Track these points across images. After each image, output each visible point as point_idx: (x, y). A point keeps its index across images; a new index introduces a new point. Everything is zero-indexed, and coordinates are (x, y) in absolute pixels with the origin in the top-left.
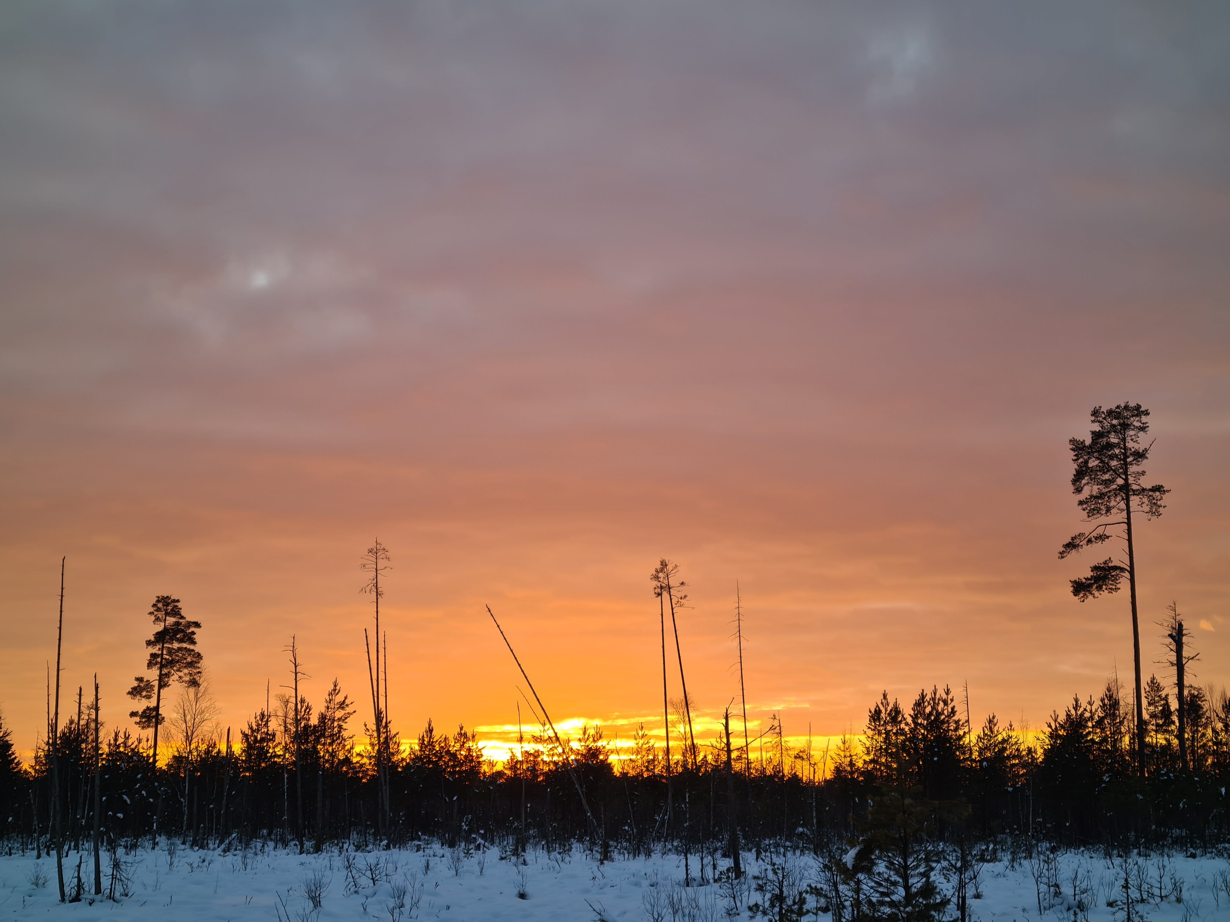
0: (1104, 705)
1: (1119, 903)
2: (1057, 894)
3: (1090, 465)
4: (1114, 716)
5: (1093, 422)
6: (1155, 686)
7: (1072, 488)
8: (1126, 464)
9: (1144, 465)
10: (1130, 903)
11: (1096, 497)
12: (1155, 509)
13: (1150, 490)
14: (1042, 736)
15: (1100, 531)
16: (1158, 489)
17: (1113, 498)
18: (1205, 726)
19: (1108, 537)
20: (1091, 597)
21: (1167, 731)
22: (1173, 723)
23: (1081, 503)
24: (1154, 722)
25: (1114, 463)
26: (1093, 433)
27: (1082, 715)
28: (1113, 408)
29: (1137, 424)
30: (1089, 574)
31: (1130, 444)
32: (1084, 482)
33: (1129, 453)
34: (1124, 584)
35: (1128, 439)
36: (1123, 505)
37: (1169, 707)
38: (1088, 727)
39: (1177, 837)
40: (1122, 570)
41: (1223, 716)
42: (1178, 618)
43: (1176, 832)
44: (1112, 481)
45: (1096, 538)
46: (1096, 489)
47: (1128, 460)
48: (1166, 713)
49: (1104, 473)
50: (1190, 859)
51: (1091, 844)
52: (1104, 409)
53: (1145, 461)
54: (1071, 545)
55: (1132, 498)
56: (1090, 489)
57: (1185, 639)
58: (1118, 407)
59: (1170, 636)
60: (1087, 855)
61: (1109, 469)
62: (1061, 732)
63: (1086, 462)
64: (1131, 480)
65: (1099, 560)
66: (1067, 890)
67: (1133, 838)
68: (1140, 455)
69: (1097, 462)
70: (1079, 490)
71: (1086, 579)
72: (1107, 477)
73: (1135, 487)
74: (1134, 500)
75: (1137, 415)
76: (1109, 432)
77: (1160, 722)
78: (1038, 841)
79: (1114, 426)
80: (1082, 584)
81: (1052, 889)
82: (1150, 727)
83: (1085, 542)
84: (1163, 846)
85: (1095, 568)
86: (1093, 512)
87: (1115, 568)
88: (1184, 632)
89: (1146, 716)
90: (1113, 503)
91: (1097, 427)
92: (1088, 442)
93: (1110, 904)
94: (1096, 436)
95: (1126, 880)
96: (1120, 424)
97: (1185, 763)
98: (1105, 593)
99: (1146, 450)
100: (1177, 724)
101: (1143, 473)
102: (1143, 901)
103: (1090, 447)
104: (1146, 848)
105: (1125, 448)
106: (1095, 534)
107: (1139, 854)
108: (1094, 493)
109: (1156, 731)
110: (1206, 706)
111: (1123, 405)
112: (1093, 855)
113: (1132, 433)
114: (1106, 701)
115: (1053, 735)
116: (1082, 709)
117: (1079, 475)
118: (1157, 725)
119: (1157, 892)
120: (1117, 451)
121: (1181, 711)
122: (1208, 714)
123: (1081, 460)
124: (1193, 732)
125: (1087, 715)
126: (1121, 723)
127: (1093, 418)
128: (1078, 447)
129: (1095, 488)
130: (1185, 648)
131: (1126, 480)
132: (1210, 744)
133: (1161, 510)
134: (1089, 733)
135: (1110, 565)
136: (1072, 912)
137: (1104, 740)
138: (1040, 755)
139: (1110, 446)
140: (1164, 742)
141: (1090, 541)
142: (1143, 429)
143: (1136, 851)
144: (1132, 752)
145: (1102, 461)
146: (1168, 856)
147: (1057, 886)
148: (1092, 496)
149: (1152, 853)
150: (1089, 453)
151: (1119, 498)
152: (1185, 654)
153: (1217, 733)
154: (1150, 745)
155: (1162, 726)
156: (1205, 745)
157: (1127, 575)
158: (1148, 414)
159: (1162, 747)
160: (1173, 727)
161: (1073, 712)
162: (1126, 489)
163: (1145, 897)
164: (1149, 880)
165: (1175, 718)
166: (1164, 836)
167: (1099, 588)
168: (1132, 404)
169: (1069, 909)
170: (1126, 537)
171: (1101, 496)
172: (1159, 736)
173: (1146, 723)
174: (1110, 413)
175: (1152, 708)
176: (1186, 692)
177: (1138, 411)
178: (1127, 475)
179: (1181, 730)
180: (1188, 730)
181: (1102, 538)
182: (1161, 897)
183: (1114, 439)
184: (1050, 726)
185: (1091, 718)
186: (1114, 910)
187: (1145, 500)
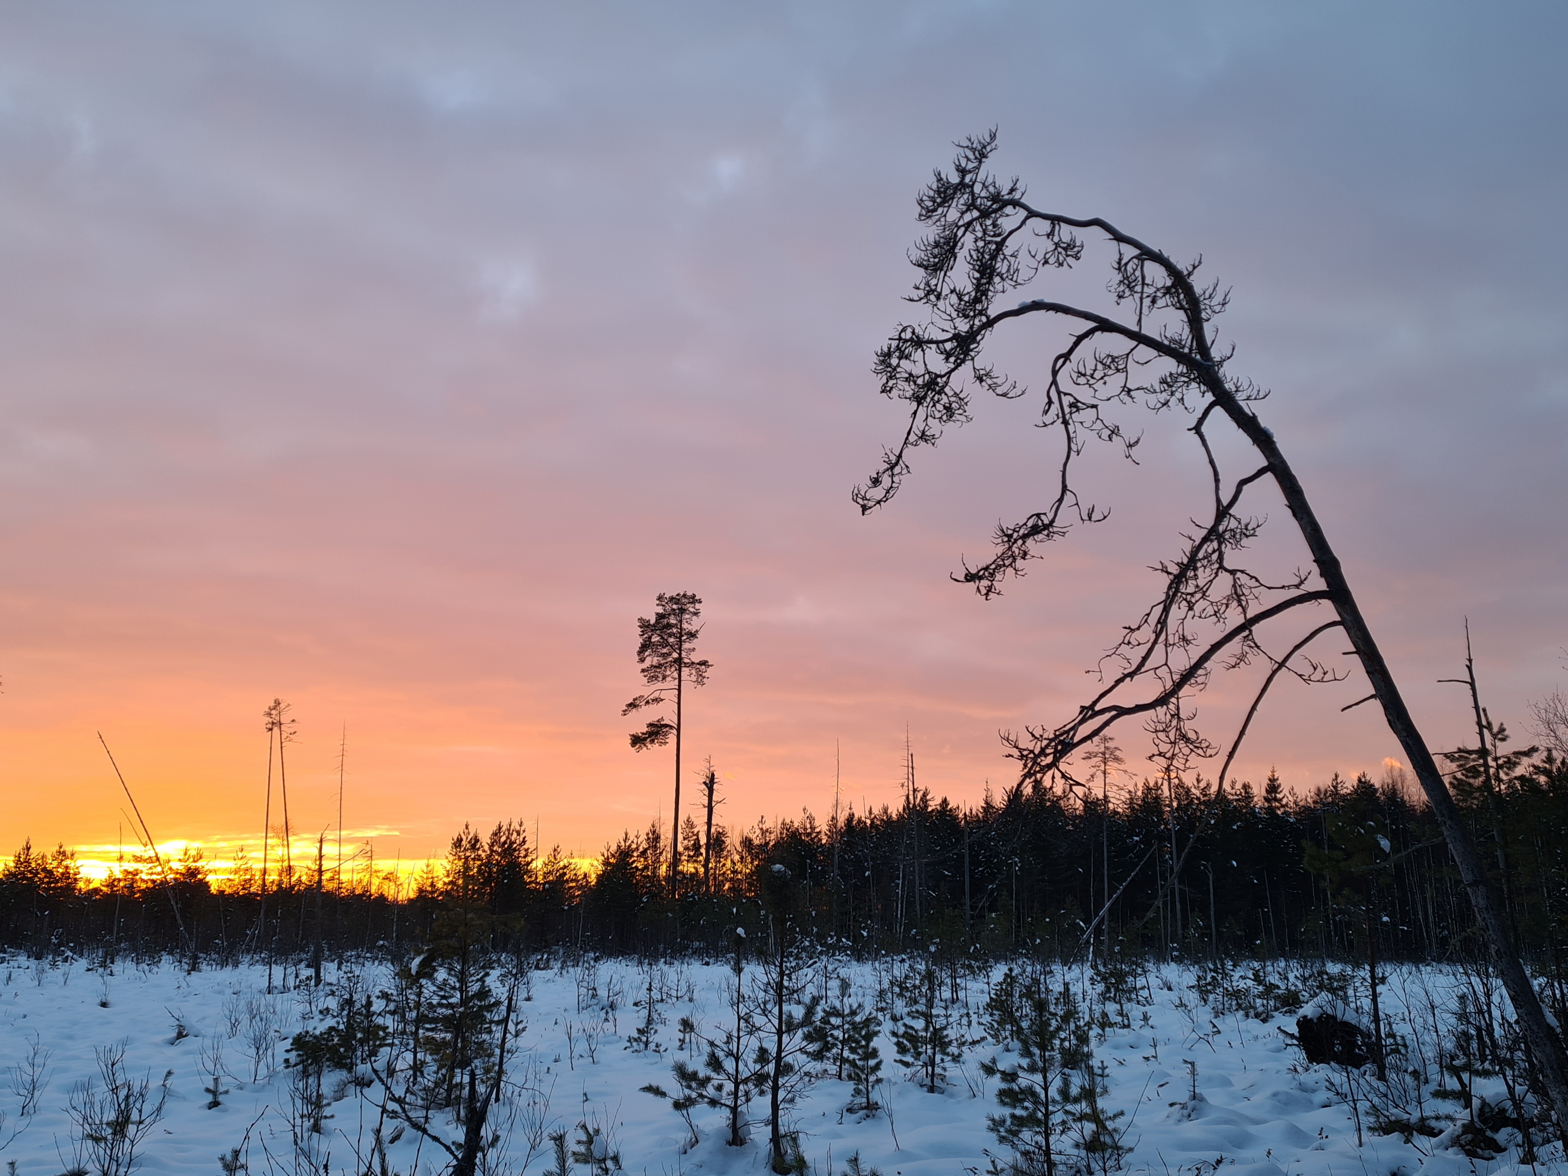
0: (649, 838)
1: (643, 1003)
2: (594, 996)
3: (653, 640)
4: (655, 847)
5: (658, 605)
6: (690, 824)
7: (637, 658)
8: (681, 641)
9: (694, 643)
10: (651, 1003)
11: (655, 667)
12: (700, 679)
13: (698, 664)
14: (595, 863)
15: (656, 695)
16: (704, 663)
17: (668, 669)
18: (726, 858)
19: (662, 700)
20: (645, 748)
21: (696, 861)
22: (701, 854)
23: (643, 671)
24: (686, 853)
25: (671, 640)
26: (657, 614)
27: (630, 846)
28: (674, 595)
29: (692, 610)
30: (645, 730)
31: (685, 626)
32: (647, 653)
33: (683, 632)
34: (672, 738)
35: (684, 621)
36: (676, 675)
37: (699, 841)
38: (633, 856)
39: (696, 949)
40: (671, 727)
41: (740, 850)
42: (712, 769)
43: (696, 944)
44: (669, 654)
45: (653, 700)
46: (655, 660)
47: (683, 638)
48: (697, 846)
49: (664, 647)
50: (705, 967)
51: (628, 954)
52: (667, 596)
53: (696, 640)
54: (633, 705)
55: (683, 669)
56: (651, 660)
57: (715, 786)
58: (678, 595)
59: (705, 783)
60: (624, 963)
61: (668, 644)
62: (611, 861)
63: (650, 638)
64: (684, 654)
65: (654, 719)
66: (602, 993)
67: (661, 950)
68: (692, 635)
69: (658, 638)
70: (642, 660)
71: (643, 734)
72: (665, 651)
73: (686, 661)
74: (685, 671)
75: (692, 603)
76: (669, 615)
77: (692, 853)
78: (586, 951)
79: (674, 610)
80: (639, 737)
81: (590, 992)
82: (683, 858)
83: (644, 703)
84: (685, 955)
85: (650, 725)
86: (652, 679)
87: (666, 726)
88: (716, 780)
89: (680, 848)
90: (668, 673)
91: (660, 610)
92: (653, 621)
93: (636, 1004)
94: (660, 616)
95: (650, 983)
96: (679, 609)
97: (708, 887)
98: (656, 746)
99: (697, 631)
100: (704, 855)
101: (694, 649)
102: (662, 1000)
103: (654, 625)
104: (672, 957)
105: (681, 629)
106: (652, 697)
107: (665, 963)
108: (654, 664)
109: (688, 861)
110: (728, 841)
111: (682, 594)
112: (629, 963)
113: (687, 616)
114: (650, 835)
115: (606, 863)
116: (630, 842)
117: (644, 648)
118: (689, 856)
119: (674, 993)
120: (675, 630)
121: (708, 844)
122: (729, 848)
123: (646, 636)
124: (716, 862)
125: (634, 846)
126: (661, 853)
127: (658, 602)
128: (645, 625)
129: (656, 659)
130: (715, 793)
131: (680, 654)
132: (729, 872)
133: (705, 680)
134: (634, 861)
135: (662, 723)
136: (604, 1011)
137: (646, 867)
138: (593, 879)
139: (669, 626)
140: (693, 870)
141: (648, 702)
142: (696, 614)
143: (663, 960)
144: (667, 878)
145: (662, 638)
146: (688, 964)
147: (595, 989)
148: (652, 666)
149: (676, 962)
150: (652, 630)
151: (673, 669)
152: (714, 798)
153: (734, 863)
154: (682, 872)
155: (692, 857)
156: (724, 873)
157: (675, 732)
158: (701, 602)
159: (691, 874)
160: (701, 858)
161: (623, 843)
162: (679, 661)
163: (664, 997)
164: (669, 983)
165: (703, 851)
166: (686, 948)
167: (652, 741)
168: (689, 594)
169: (603, 1009)
170: (676, 701)
171: (660, 666)
172: (690, 865)
173: (680, 854)
174: (672, 599)
175: (686, 842)
176: (713, 830)
177: (693, 600)
178: (681, 650)
179: (707, 860)
180: (712, 861)
181: (657, 700)
182: (677, 998)
183: (673, 621)
184: (603, 855)
185: (637, 849)
186: (638, 1008)
187: (693, 671)
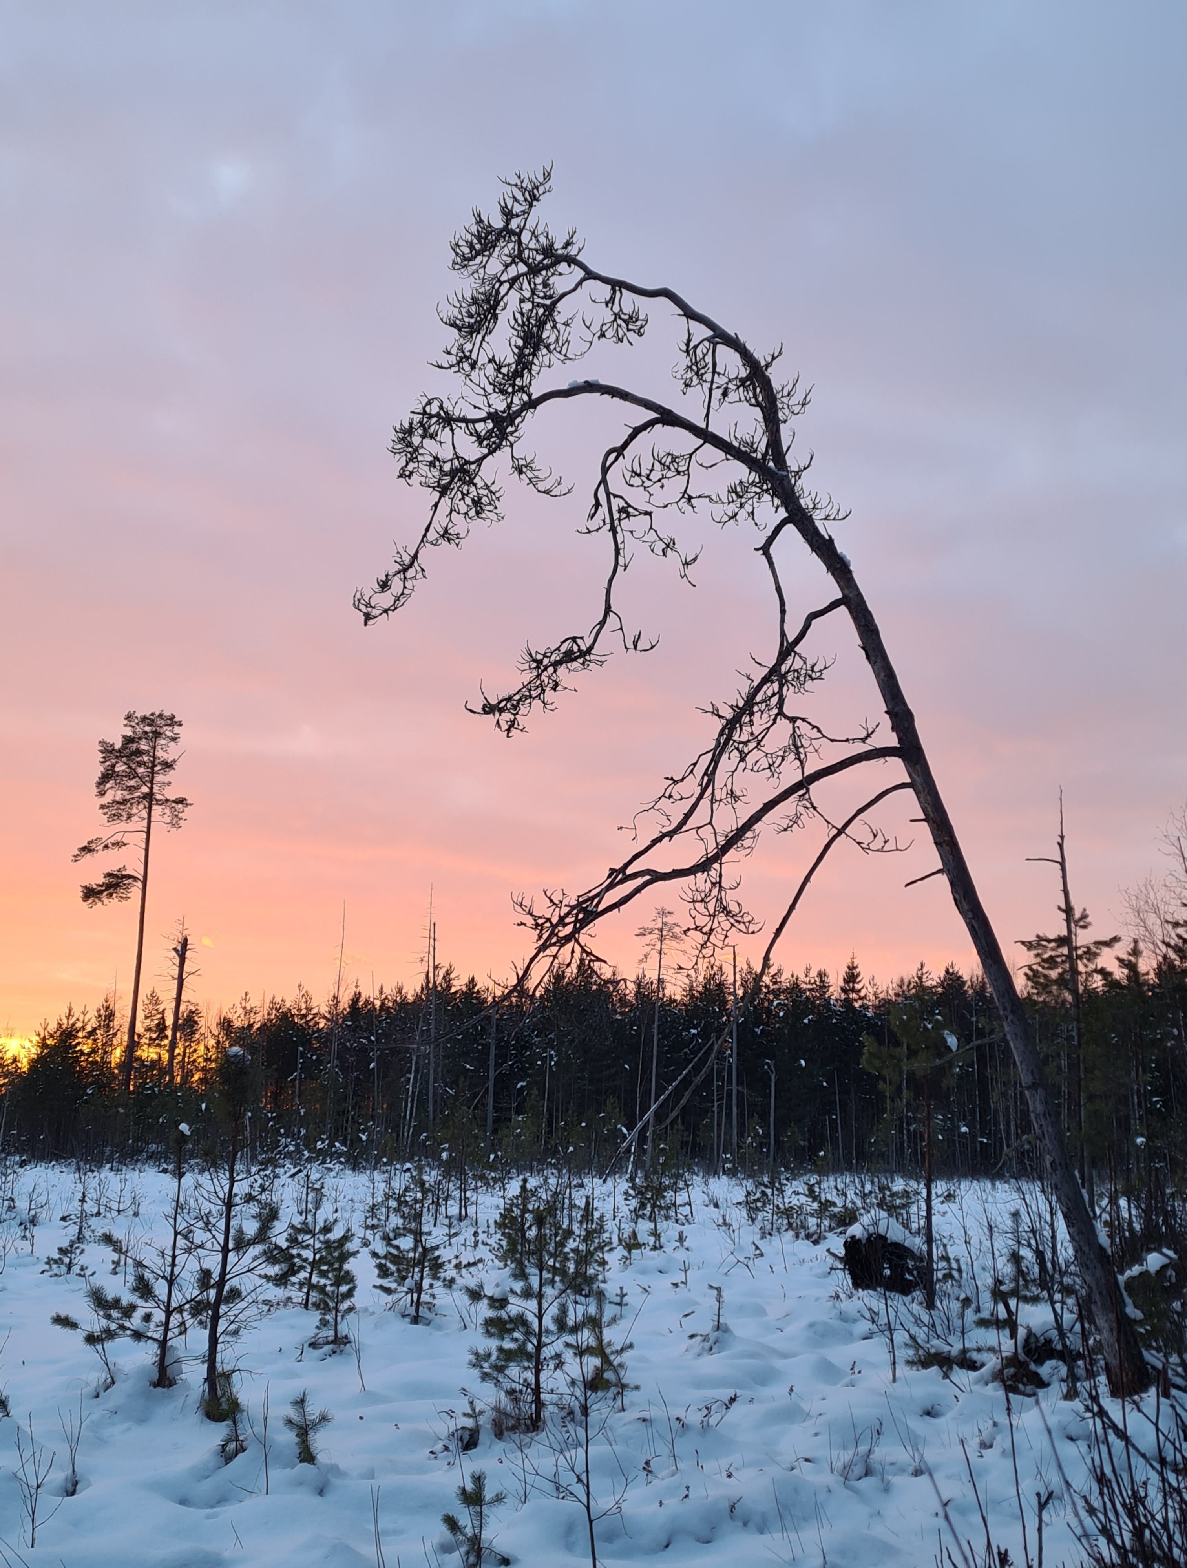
0: (100, 1016)
1: (73, 1217)
2: (10, 1209)
3: (117, 769)
4: (108, 1027)
5: (126, 725)
6: (154, 999)
7: (95, 791)
8: (153, 773)
9: (170, 776)
10: (83, 1216)
11: (118, 803)
12: (176, 821)
13: (174, 802)
14: (28, 1045)
15: (117, 838)
16: (181, 801)
17: (135, 806)
18: (198, 1042)
19: (125, 845)
20: (100, 904)
21: (159, 1045)
22: (166, 1037)
23: (102, 807)
24: (148, 1036)
25: (141, 770)
26: (124, 737)
27: (73, 1025)
28: (148, 714)
29: (169, 734)
30: (102, 880)
31: (159, 753)
32: (108, 785)
33: (157, 761)
35: (158, 748)
36: (144, 814)
37: (164, 1021)
38: (77, 1037)
39: (153, 1153)
40: (135, 879)
41: (216, 1033)
42: (185, 933)
43: (153, 1147)
44: (137, 788)
45: (113, 844)
46: (119, 795)
47: (156, 769)
48: (161, 1027)
49: (130, 779)
50: (162, 1174)
51: (64, 1158)
52: (139, 714)
53: (172, 772)
54: (87, 849)
55: (154, 807)
56: (114, 794)
57: (188, 954)
58: (152, 714)
59: (175, 949)
60: (58, 1169)
61: (136, 775)
62: (49, 1042)
63: (113, 766)
64: (156, 789)
65: (113, 868)
66: (22, 1204)
67: (108, 1153)
68: (168, 766)
69: (124, 767)
70: (102, 794)
71: (99, 885)
72: (132, 783)
73: (158, 797)
74: (157, 810)
75: (170, 725)
76: (140, 738)
77: (154, 1036)
78: (9, 1154)
79: (146, 733)
80: (93, 890)
81: (6, 1203)
82: (143, 1041)
83: (101, 847)
84: (137, 1161)
85: (109, 875)
86: (115, 817)
87: (129, 877)
88: (188, 947)
89: (139, 1028)
90: (134, 811)
91: (129, 732)
92: (118, 746)
93: (64, 1219)
94: (128, 740)
95: (84, 1193)
96: (152, 732)
97: (173, 1078)
98: (115, 901)
99: (174, 761)
100: (170, 1038)
101: (169, 784)
102: (98, 1214)
103: (119, 751)
104: (120, 1163)
105: (154, 757)
106: (112, 840)
107: (111, 1169)
108: (117, 799)
109: (149, 1045)
110: (202, 1022)
111: (157, 713)
112: (64, 1169)
113: (163, 742)
114: (102, 1012)
115: (44, 1045)
116: (74, 1019)
117: (105, 778)
118: (151, 1039)
119: (115, 1206)
120: (146, 758)
121: (176, 1027)
122: (202, 1031)
123: (108, 763)
124: (185, 1048)
125: (79, 1025)
126: (115, 1034)
127: (126, 722)
128: (108, 750)
129: (119, 793)
130: (187, 962)
131: (151, 788)
132: (200, 1060)
133: (181, 822)
134: (78, 1044)
135: (124, 873)
136: (23, 1227)
137: (94, 1051)
138: (24, 1065)
139: (139, 752)
140: (155, 1057)
141: (106, 847)
142: (174, 739)
143: (108, 1166)
144: (121, 1066)
145: (130, 767)
146: (140, 1171)
147: (12, 1200)
148: (114, 801)
149: (124, 1168)
150: (117, 757)
151: (141, 806)
152: (186, 969)
153: (208, 1049)
154: (139, 1059)
155: (155, 1040)
156: (195, 1061)
157: (139, 884)
158: (181, 725)
159: (152, 1061)
160: (166, 1042)
161: (65, 1021)
162: (149, 797)
163: (102, 1211)
164: (108, 1194)
165: (169, 1033)
166: (140, 1152)
167: (110, 895)
168: (167, 713)
169: (21, 1224)
170: (144, 846)
171: (124, 802)
172: (151, 1050)
173: (139, 1036)
174: (144, 719)
175: (148, 1021)
176: (183, 1008)
177: (172, 721)
178: (152, 784)
179: (173, 1045)
180: (180, 1045)
181: (118, 844)
182: (119, 1211)
183: (144, 746)
184: (39, 1035)
185: (83, 1028)
186: (66, 1224)
187: (167, 811)
